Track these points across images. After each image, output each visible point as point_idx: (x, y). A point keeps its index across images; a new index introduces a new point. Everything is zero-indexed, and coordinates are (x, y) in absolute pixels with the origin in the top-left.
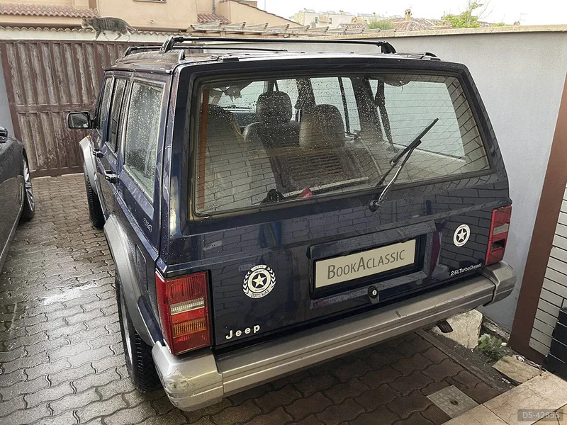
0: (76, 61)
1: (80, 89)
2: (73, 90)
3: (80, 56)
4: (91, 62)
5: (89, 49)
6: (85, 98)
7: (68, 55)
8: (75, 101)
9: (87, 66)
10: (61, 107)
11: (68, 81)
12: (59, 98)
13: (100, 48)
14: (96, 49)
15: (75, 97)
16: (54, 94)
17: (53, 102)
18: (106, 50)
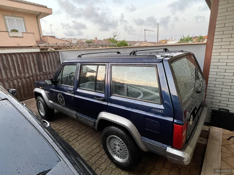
0: (13, 61)
1: (16, 70)
2: (13, 71)
3: (14, 59)
4: (19, 60)
5: (18, 56)
6: (18, 74)
7: (9, 59)
8: (14, 75)
9: (17, 62)
10: (8, 78)
11: (10, 69)
12: (7, 75)
13: (22, 55)
14: (21, 56)
15: (14, 74)
16: (5, 74)
17: (4, 77)
18: (24, 56)
